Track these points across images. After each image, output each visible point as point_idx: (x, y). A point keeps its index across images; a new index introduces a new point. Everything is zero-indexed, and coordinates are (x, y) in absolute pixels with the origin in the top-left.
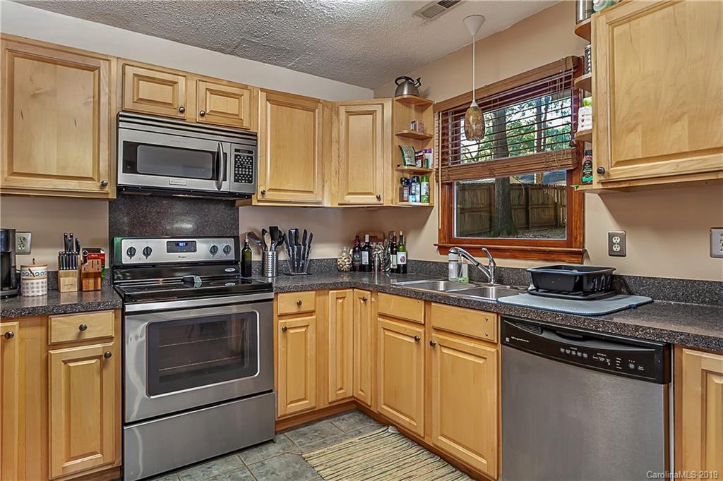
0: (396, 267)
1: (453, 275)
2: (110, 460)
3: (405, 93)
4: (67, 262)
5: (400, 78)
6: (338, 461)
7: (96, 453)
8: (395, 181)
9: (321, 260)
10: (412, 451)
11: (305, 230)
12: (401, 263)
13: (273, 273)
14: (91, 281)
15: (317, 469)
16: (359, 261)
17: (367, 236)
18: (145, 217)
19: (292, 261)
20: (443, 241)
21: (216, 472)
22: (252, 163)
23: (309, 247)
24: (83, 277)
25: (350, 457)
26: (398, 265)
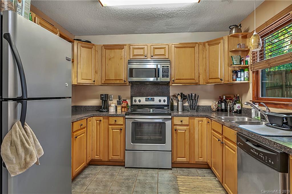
0: (236, 111)
1: (253, 115)
2: (122, 159)
3: (234, 32)
4: (119, 103)
5: (231, 26)
6: (187, 182)
7: (119, 156)
8: (230, 72)
9: (204, 106)
10: (220, 189)
11: (195, 94)
12: (238, 109)
13: (181, 110)
14: (124, 109)
15: (178, 181)
16: (220, 107)
17: (224, 97)
18: (140, 90)
19: (190, 106)
20: (254, 99)
21: (149, 172)
22: (168, 71)
23: (197, 101)
24: (122, 107)
25: (193, 182)
26: (237, 110)
